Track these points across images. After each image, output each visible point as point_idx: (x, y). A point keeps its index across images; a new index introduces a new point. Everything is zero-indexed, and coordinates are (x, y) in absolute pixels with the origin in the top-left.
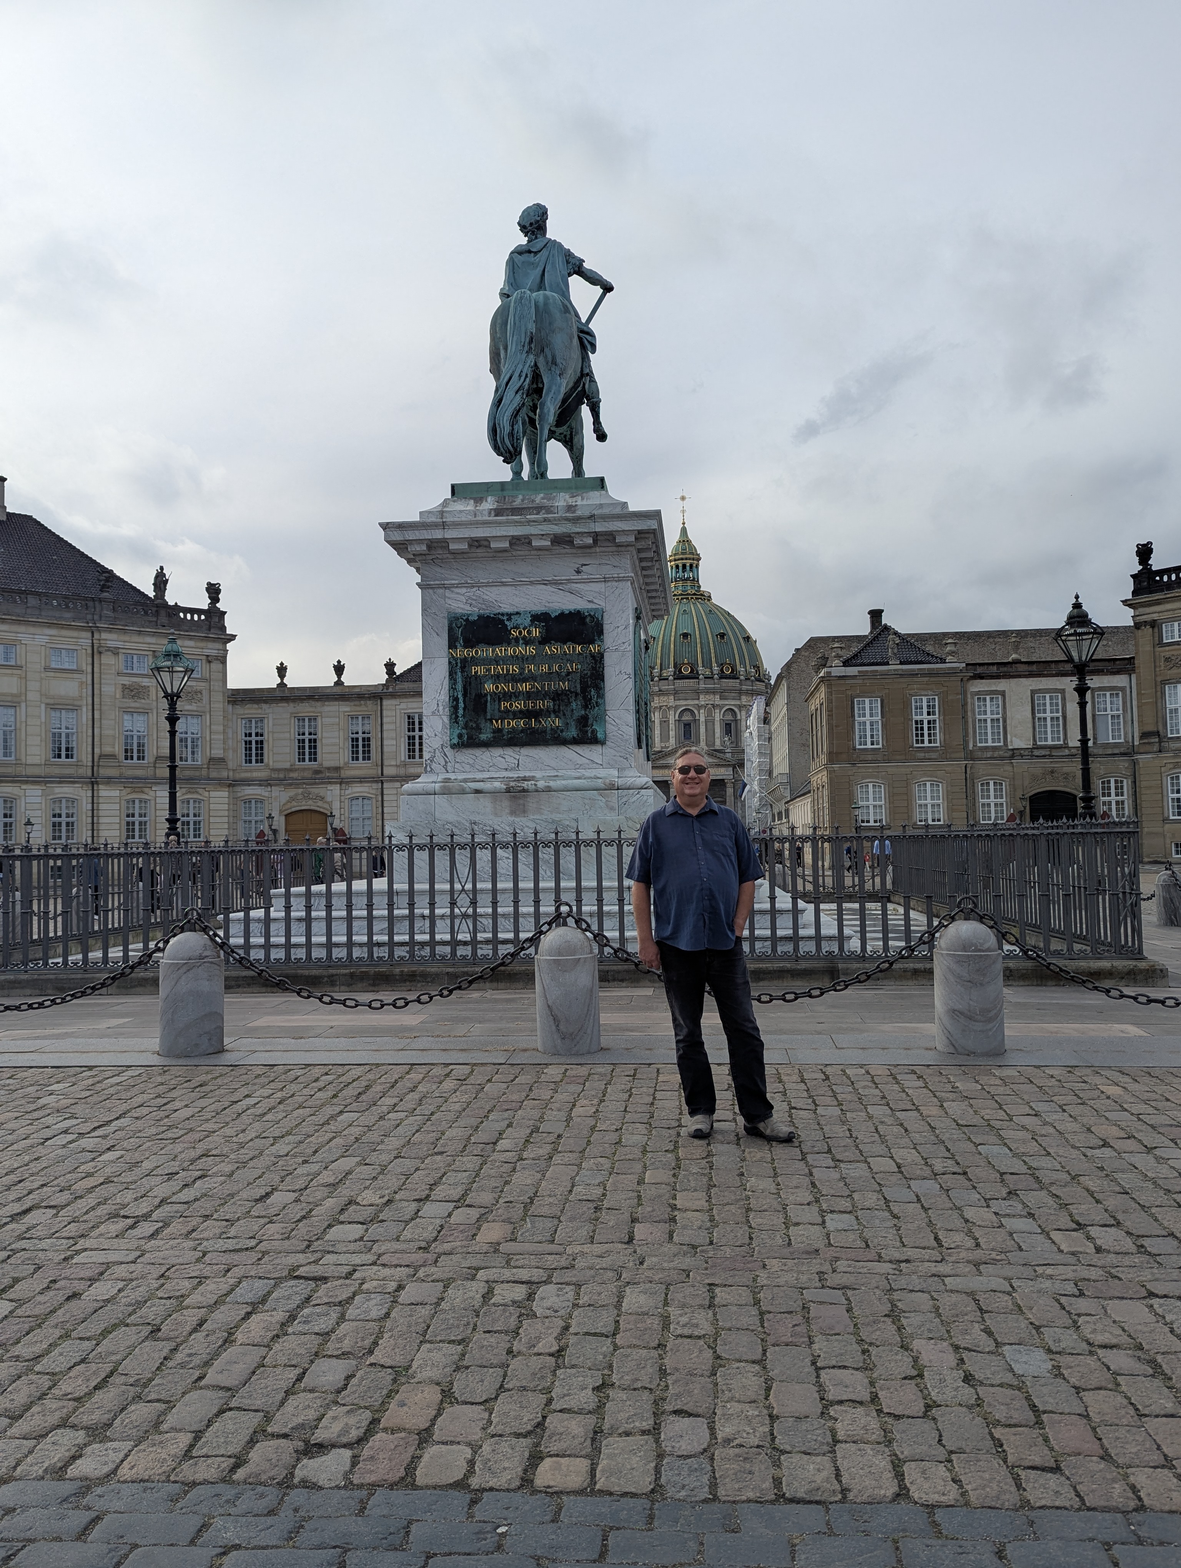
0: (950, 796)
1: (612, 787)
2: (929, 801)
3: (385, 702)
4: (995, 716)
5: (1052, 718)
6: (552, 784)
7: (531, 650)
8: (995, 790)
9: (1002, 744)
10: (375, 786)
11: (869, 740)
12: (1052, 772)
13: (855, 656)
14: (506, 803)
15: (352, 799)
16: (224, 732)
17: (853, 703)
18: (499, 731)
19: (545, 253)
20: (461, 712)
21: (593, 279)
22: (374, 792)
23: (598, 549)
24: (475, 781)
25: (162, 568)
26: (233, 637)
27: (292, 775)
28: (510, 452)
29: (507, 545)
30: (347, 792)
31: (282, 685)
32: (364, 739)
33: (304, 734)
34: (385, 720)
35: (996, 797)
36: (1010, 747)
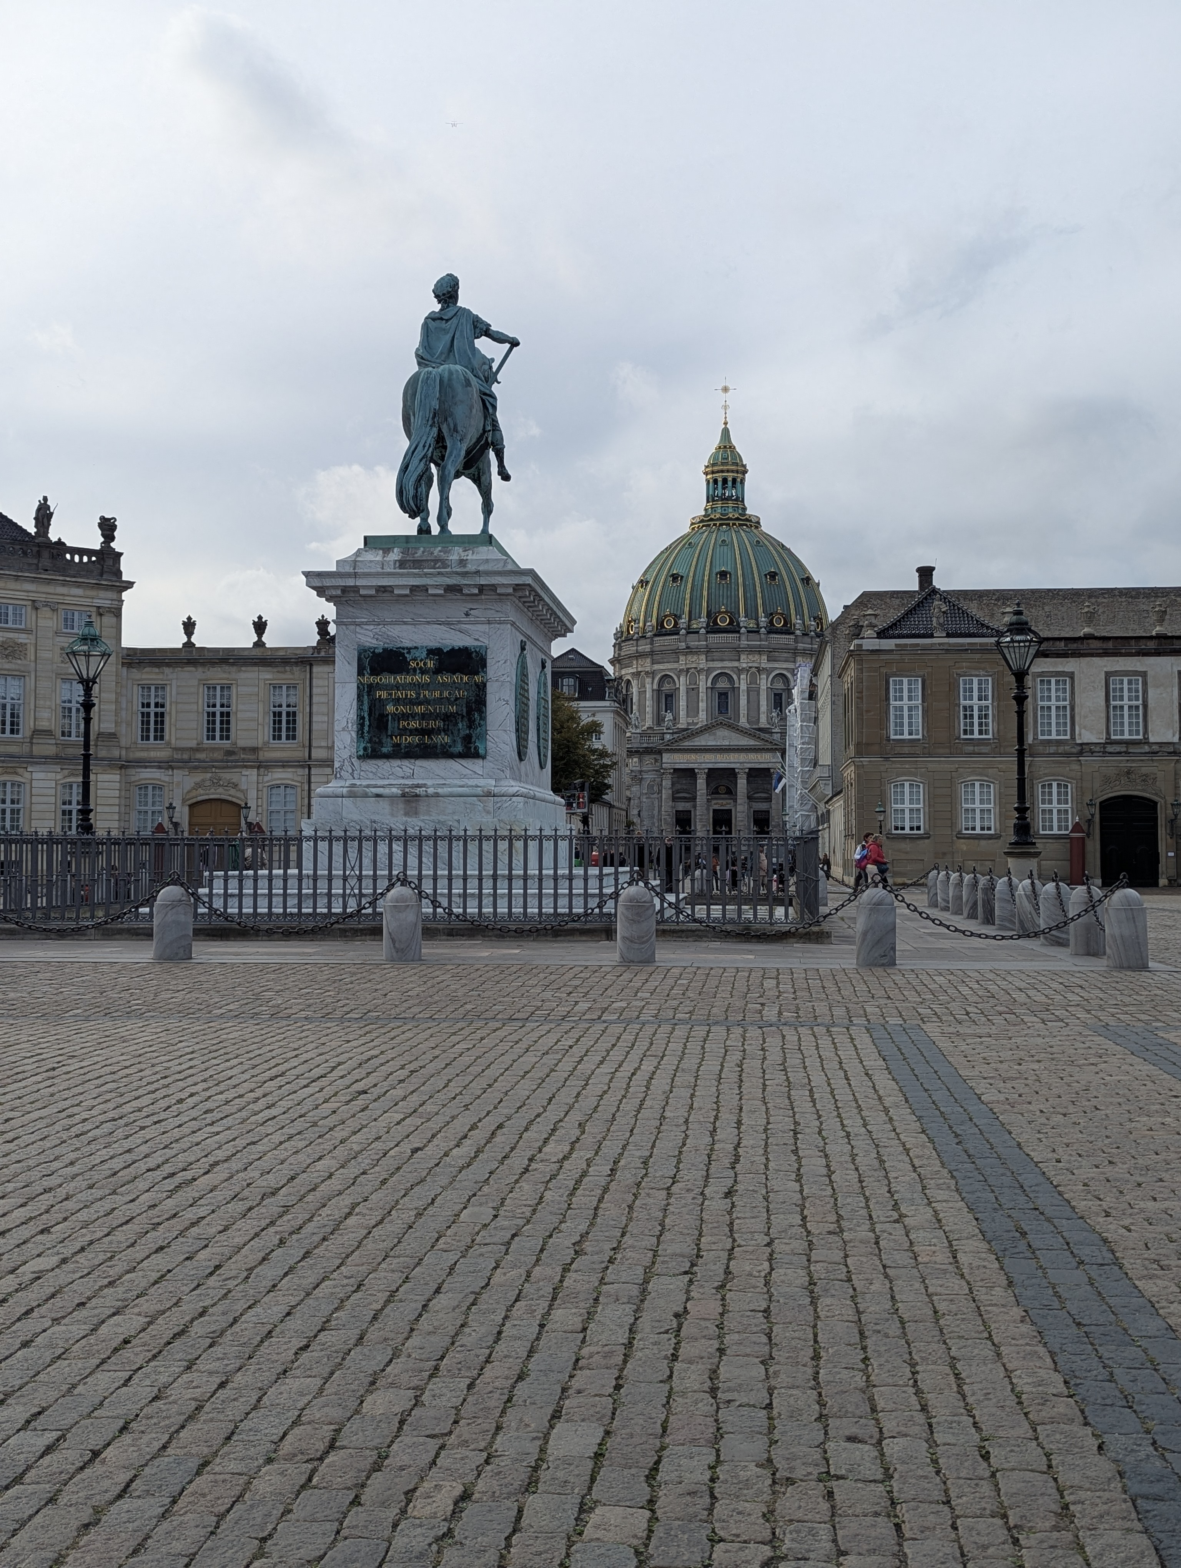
0: (1002, 800)
1: (489, 794)
2: (977, 805)
3: (315, 669)
4: (1061, 703)
5: (1130, 707)
6: (440, 791)
7: (426, 678)
8: (1059, 793)
9: (1068, 737)
10: (300, 771)
11: (906, 729)
12: (1128, 773)
13: (894, 625)
14: (401, 806)
15: (272, 787)
16: (117, 701)
17: (888, 683)
18: (398, 745)
19: (454, 321)
20: (366, 728)
21: (499, 338)
22: (299, 779)
23: (483, 598)
24: (376, 786)
25: (45, 499)
26: (130, 585)
27: (201, 756)
28: (414, 511)
29: (407, 592)
30: (266, 779)
31: (189, 645)
32: (288, 714)
33: (214, 706)
34: (315, 690)
35: (1059, 802)
36: (1078, 741)
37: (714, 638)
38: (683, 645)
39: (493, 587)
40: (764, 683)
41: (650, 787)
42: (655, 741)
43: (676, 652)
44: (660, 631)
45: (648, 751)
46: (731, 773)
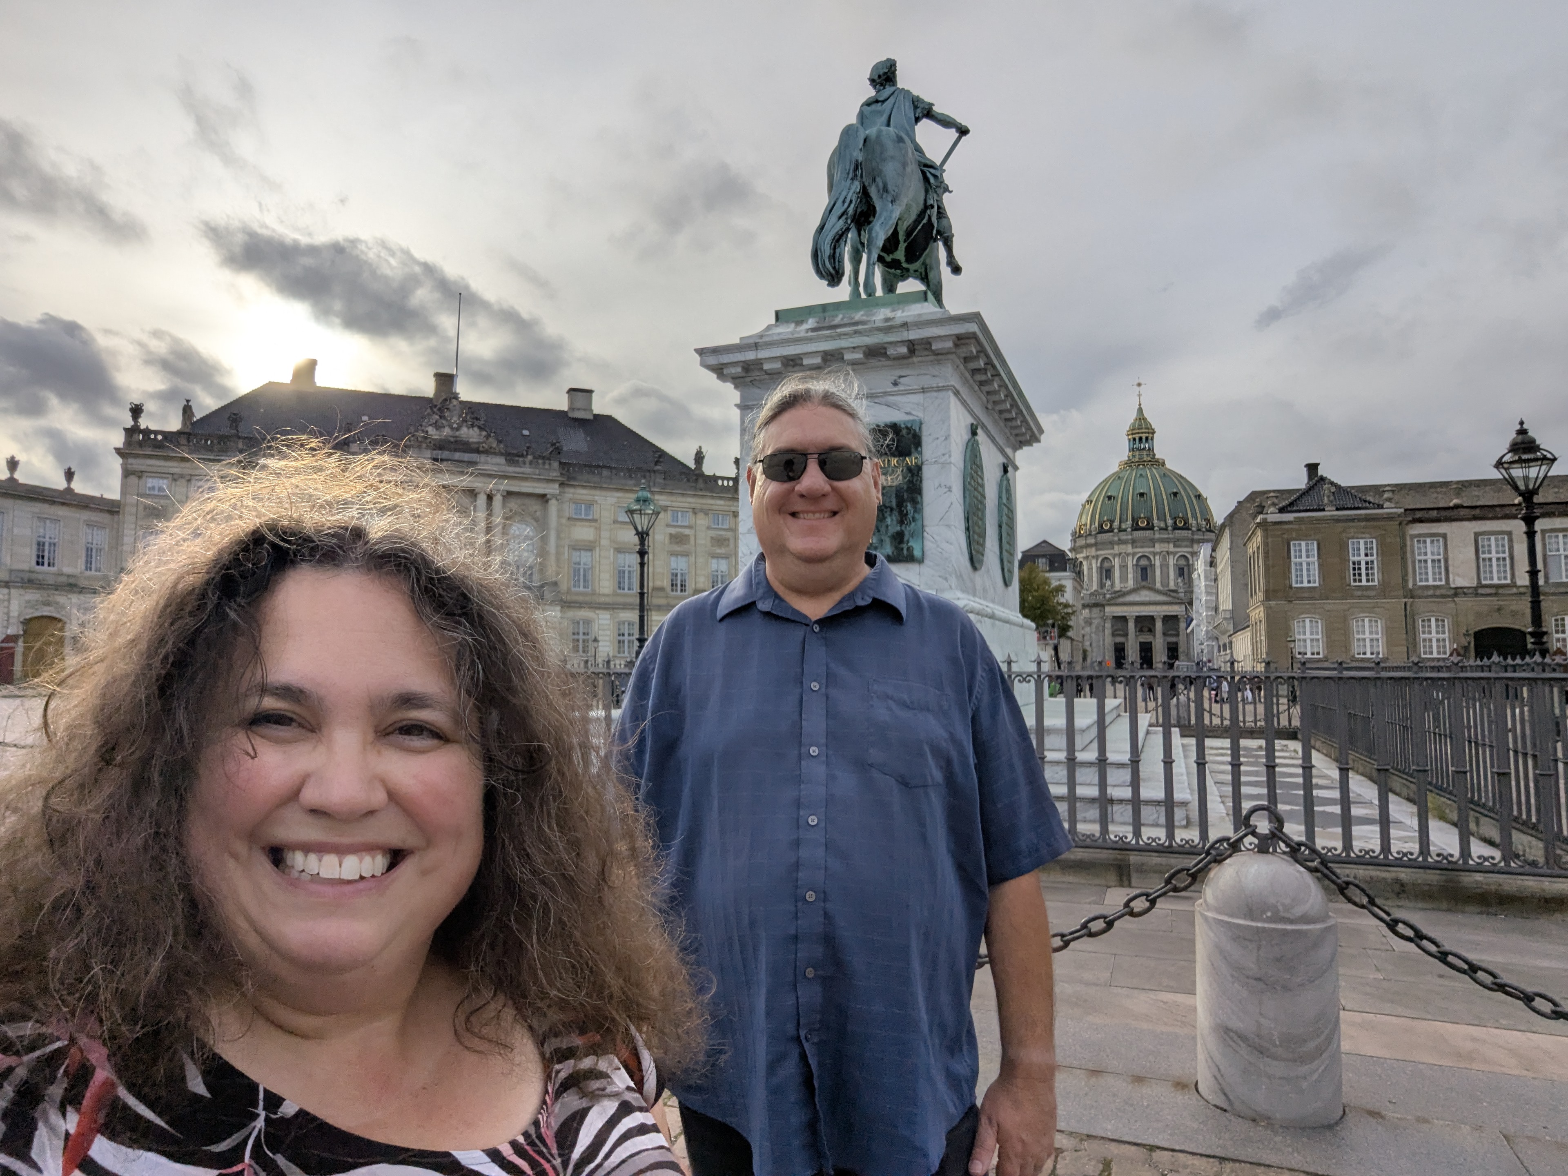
0: (1389, 632)
2: (1367, 635)
4: (1436, 557)
5: (1498, 559)
8: (1437, 626)
9: (1443, 583)
11: (1305, 579)
12: (1499, 609)
13: (1291, 504)
17: (1289, 545)
19: (892, 100)
21: (946, 122)
23: (915, 359)
25: (700, 448)
28: (831, 275)
29: (819, 359)
35: (1438, 633)
36: (1453, 586)
37: (1137, 534)
38: (1116, 539)
39: (927, 343)
40: (1172, 561)
41: (1097, 628)
42: (1100, 598)
43: (1112, 544)
44: (1101, 530)
45: (1096, 605)
46: (1152, 619)
